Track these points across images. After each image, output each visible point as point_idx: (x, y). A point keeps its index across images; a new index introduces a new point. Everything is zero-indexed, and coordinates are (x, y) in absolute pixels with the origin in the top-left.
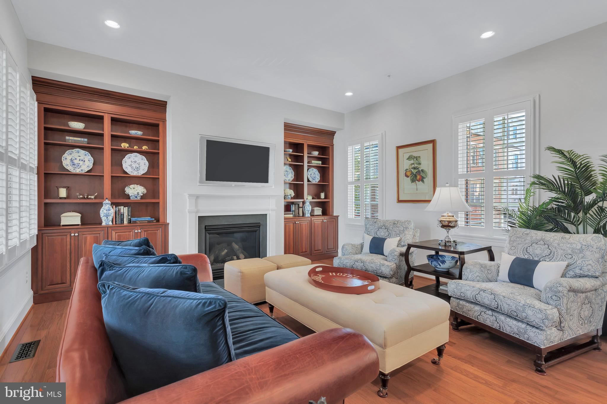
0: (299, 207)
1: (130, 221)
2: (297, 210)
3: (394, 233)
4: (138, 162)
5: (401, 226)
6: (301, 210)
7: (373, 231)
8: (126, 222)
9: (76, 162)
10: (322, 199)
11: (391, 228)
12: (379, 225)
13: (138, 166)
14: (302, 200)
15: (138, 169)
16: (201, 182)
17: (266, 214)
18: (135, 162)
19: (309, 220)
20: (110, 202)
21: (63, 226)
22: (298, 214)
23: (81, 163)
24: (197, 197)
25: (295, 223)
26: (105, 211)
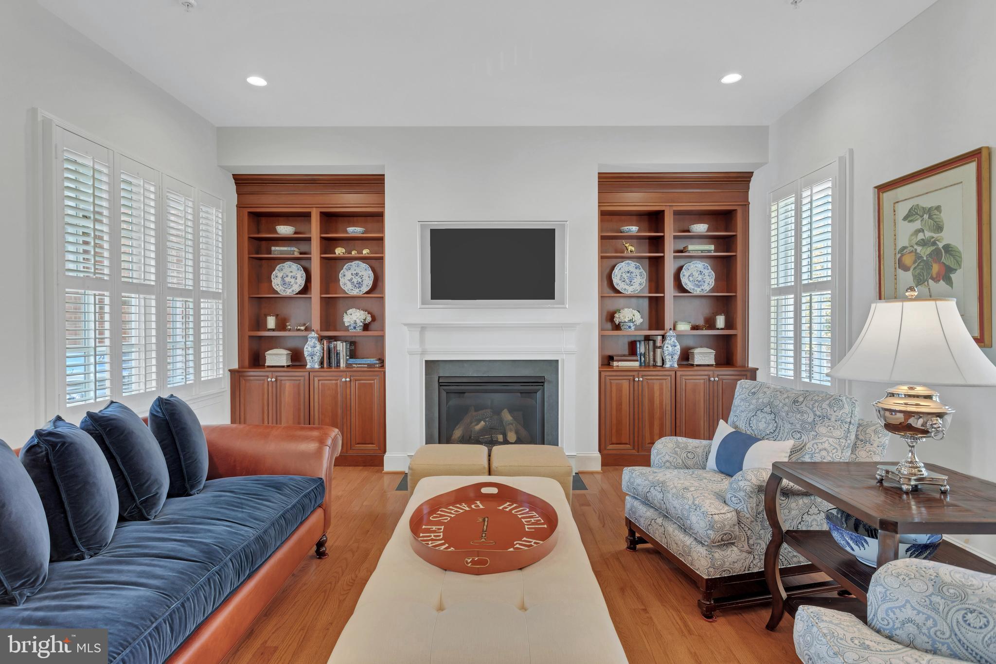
0: (655, 347)
1: (349, 366)
2: (651, 354)
3: (788, 426)
4: (360, 274)
5: (809, 411)
6: (659, 351)
7: (743, 414)
8: (343, 364)
9: (287, 280)
10: (718, 329)
11: (784, 414)
12: (760, 401)
13: (360, 280)
14: (661, 332)
15: (360, 284)
16: (423, 303)
17: (557, 361)
18: (357, 274)
19: (671, 376)
20: (316, 335)
21: (269, 367)
22: (654, 360)
23: (293, 280)
24: (423, 328)
25: (634, 380)
26: (310, 349)
